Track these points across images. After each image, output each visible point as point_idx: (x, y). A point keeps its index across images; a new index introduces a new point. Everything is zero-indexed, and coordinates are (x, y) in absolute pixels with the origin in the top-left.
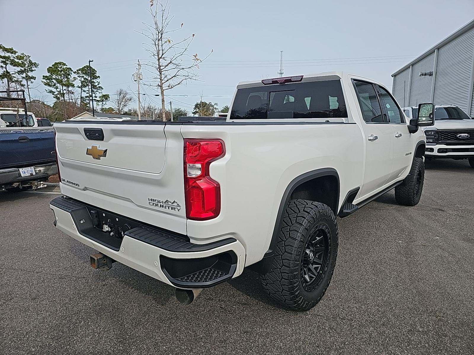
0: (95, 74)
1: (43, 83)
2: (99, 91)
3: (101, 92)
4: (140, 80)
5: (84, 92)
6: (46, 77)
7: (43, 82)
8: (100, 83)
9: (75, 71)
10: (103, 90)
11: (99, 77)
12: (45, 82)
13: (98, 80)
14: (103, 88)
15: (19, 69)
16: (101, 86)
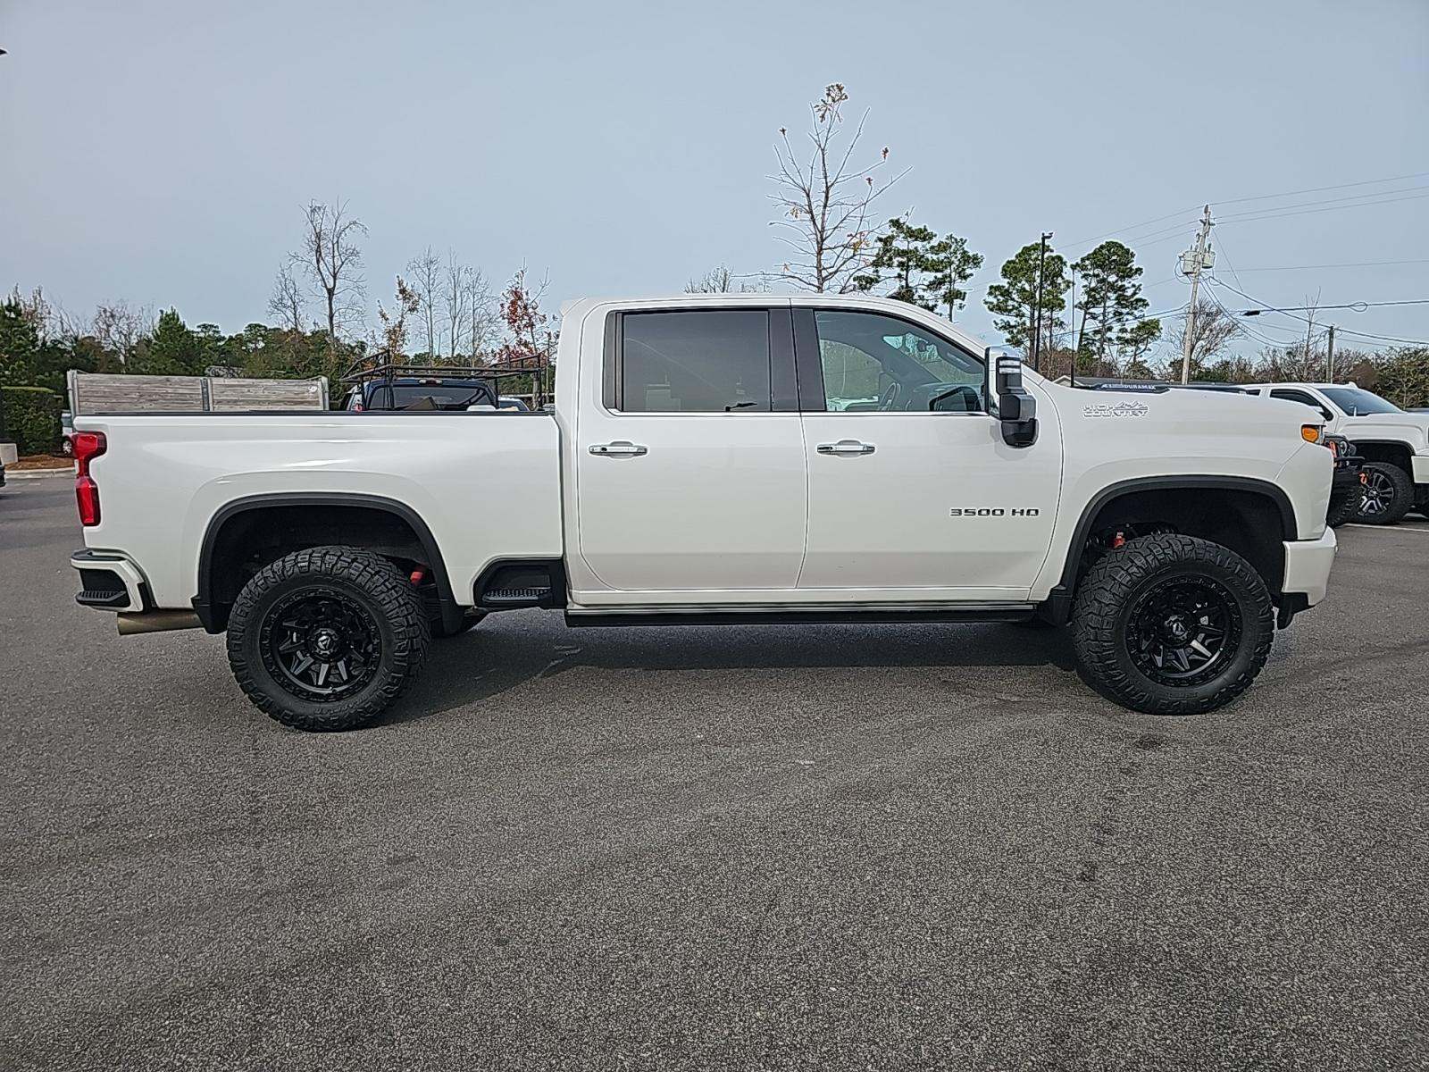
0: (1128, 263)
1: (986, 306)
2: (1136, 312)
3: (1142, 314)
4: (1204, 270)
5: (1092, 321)
6: (998, 288)
7: (986, 303)
8: (1140, 290)
9: (1077, 264)
10: (1147, 308)
11: (1139, 270)
12: (992, 303)
13: (1136, 280)
14: (1149, 301)
15: (930, 276)
16: (1144, 298)
